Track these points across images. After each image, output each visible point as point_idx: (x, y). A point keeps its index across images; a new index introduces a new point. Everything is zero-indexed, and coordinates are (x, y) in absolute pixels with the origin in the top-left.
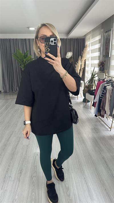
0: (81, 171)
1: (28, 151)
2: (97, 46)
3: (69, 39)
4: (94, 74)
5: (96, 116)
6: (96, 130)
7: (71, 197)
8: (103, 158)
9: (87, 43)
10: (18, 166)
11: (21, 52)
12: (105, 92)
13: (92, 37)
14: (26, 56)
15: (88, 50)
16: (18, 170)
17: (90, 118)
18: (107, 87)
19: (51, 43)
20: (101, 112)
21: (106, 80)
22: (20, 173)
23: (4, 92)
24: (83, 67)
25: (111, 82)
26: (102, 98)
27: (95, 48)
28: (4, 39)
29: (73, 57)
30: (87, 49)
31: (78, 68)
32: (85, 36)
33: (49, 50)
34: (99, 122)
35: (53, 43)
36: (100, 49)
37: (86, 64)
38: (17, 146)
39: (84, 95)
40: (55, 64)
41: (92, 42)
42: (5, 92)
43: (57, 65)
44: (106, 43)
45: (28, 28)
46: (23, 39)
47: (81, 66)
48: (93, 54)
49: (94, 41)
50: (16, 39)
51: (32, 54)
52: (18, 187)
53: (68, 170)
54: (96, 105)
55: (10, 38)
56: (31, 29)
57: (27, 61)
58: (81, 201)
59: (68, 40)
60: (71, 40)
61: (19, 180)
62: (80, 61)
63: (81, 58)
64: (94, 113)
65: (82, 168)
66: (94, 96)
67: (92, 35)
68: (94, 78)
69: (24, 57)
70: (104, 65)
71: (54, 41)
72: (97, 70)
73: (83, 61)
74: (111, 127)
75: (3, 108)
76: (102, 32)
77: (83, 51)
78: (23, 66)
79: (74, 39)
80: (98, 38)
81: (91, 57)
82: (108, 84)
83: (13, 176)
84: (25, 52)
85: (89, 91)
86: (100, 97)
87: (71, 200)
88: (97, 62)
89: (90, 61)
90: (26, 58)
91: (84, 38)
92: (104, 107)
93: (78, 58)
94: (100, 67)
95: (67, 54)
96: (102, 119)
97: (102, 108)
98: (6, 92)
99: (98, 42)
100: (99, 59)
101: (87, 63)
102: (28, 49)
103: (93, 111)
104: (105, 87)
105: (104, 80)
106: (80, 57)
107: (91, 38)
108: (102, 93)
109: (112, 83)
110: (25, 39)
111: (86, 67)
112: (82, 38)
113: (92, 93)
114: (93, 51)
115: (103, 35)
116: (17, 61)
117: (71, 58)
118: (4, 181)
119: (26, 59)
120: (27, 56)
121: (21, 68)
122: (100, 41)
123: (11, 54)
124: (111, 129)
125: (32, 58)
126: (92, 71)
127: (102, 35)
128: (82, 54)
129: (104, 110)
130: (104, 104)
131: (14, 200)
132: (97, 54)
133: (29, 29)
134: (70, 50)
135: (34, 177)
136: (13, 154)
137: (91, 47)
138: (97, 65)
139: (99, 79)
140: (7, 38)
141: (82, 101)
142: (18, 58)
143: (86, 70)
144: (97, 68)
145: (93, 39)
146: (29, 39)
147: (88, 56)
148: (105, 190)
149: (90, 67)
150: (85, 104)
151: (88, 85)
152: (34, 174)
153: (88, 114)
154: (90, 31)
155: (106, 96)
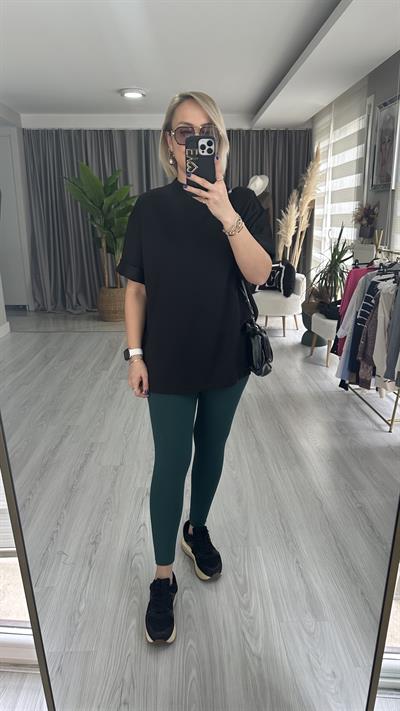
0: (287, 543)
1: (118, 483)
2: (353, 154)
3: (257, 131)
4: (340, 250)
5: (343, 385)
6: (341, 429)
7: (252, 610)
8: (362, 508)
9: (321, 145)
11: (95, 173)
12: (373, 301)
13: (335, 123)
14: (110, 189)
15: (321, 168)
16: (86, 536)
17: (325, 393)
18: (379, 287)
19: (200, 151)
20: (361, 371)
21: (376, 263)
22: (95, 543)
23: (36, 311)
24: (304, 226)
25: (394, 268)
26: (363, 322)
27: (347, 160)
28: (37, 131)
29: (270, 191)
30: (319, 165)
31: (287, 231)
32: (313, 120)
33: (196, 167)
34: (355, 403)
35: (205, 151)
36: (361, 162)
37: (315, 218)
38: (82, 468)
39: (307, 321)
41: (337, 140)
42: (41, 310)
43: (216, 203)
44: (382, 142)
45: (121, 92)
46: (101, 131)
47: (297, 224)
48: (339, 180)
50: (79, 131)
51: (130, 183)
52: (87, 581)
53: (246, 539)
54: (345, 348)
55: (57, 126)
56: (129, 95)
57: (113, 206)
58: (285, 620)
59: (253, 137)
60: (264, 134)
61: (90, 563)
62: (294, 206)
63: (299, 197)
64: (337, 376)
65: (291, 536)
66: (335, 322)
67: (335, 118)
68: (341, 265)
69: (105, 192)
70: (373, 219)
71: (208, 147)
72: (350, 234)
73: (305, 208)
74: (392, 420)
75: (38, 356)
76: (370, 106)
77: (305, 171)
78: (99, 221)
79: (275, 131)
80: (354, 126)
81: (333, 193)
82: (384, 277)
83: (71, 550)
84: (109, 174)
85: (322, 304)
86: (357, 320)
87: (251, 618)
88: (350, 207)
89: (329, 206)
90: (110, 194)
91: (308, 127)
92: (368, 353)
93: (289, 196)
94: (362, 225)
95: (251, 180)
96: (365, 393)
97: (364, 355)
98: (43, 310)
99: (355, 140)
100: (359, 197)
101: (317, 212)
102: (119, 165)
103: (333, 369)
104: (375, 284)
105: (372, 263)
106: (295, 193)
107: (330, 129)
108: (365, 307)
109: (396, 272)
110: (110, 132)
111: (315, 227)
112: (304, 128)
113: (333, 312)
114: (338, 173)
115: (371, 117)
116: (79, 204)
117: (265, 194)
119: (112, 196)
120: (114, 186)
121: (92, 227)
122: (362, 136)
123: (59, 179)
124: (390, 425)
125: (131, 195)
126: (335, 240)
127: (369, 116)
128: (300, 184)
129: (371, 363)
130: (370, 342)
131: (77, 616)
132: (352, 181)
133: (122, 95)
134: (262, 170)
135: (136, 554)
136: (71, 491)
137: (331, 158)
138: (351, 219)
139: (357, 262)
140: (49, 126)
141: (300, 340)
142: (85, 193)
143: (314, 238)
144: (350, 229)
145: (340, 133)
146: (123, 132)
147: (322, 189)
148: (362, 593)
149: (329, 227)
150: (309, 350)
151: (320, 286)
152: (138, 548)
153: (319, 382)
154: (331, 104)
155: (377, 314)
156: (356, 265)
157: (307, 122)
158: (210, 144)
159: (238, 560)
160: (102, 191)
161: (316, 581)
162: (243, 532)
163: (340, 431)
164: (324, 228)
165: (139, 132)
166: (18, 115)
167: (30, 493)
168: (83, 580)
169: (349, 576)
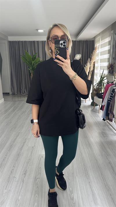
0: (86, 175)
1: (33, 153)
2: (107, 48)
3: (78, 41)
4: (103, 77)
5: (104, 119)
6: (103, 134)
7: (74, 200)
8: (110, 163)
9: (97, 45)
10: (23, 167)
11: (30, 54)
12: (113, 95)
13: (101, 38)
14: (34, 58)
15: (97, 52)
16: (22, 171)
17: (98, 122)
19: (61, 46)
20: (110, 116)
22: (25, 174)
23: (12, 94)
24: (92, 69)
26: (110, 101)
27: (105, 50)
28: (13, 41)
30: (96, 51)
31: (87, 71)
32: (95, 38)
33: (59, 52)
34: (108, 126)
35: (62, 45)
36: (109, 51)
37: (95, 67)
38: (22, 147)
39: (93, 98)
40: (64, 66)
41: (102, 43)
43: (66, 67)
45: (37, 30)
46: (31, 41)
47: (90, 69)
48: (103, 56)
49: (104, 43)
50: (25, 41)
51: (40, 57)
52: (22, 188)
53: (73, 173)
54: (104, 109)
55: (19, 40)
56: (39, 31)
57: (35, 64)
58: (85, 205)
60: (80, 42)
61: (23, 181)
62: (89, 63)
63: (90, 61)
64: (102, 117)
65: (87, 172)
66: (102, 99)
68: (103, 81)
70: (113, 68)
71: (63, 44)
72: (106, 72)
73: (92, 64)
75: (11, 109)
76: (112, 34)
77: (92, 53)
78: (31, 68)
79: (83, 41)
80: (107, 40)
81: (100, 59)
83: (17, 176)
84: (34, 54)
85: (97, 94)
86: (108, 100)
87: (74, 204)
88: (106, 64)
89: (99, 63)
90: (34, 60)
91: (93, 39)
92: (112, 110)
93: (87, 60)
94: (110, 70)
96: (111, 123)
97: (111, 111)
98: (14, 94)
99: (108, 44)
100: (109, 61)
101: (96, 65)
102: (37, 51)
103: (101, 114)
104: (114, 90)
105: (113, 82)
106: (89, 59)
107: (100, 40)
108: (111, 96)
110: (34, 42)
111: (95, 69)
112: (92, 40)
113: (101, 96)
114: (102, 53)
116: (25, 63)
118: (8, 181)
119: (34, 61)
120: (35, 58)
121: (29, 70)
122: (110, 43)
123: (19, 56)
125: (40, 60)
126: (101, 74)
127: (112, 37)
128: (91, 57)
129: (113, 114)
130: (112, 107)
131: (18, 201)
132: (107, 56)
133: (38, 31)
134: (79, 52)
135: (38, 178)
136: (18, 155)
137: (100, 49)
138: (106, 68)
139: (108, 81)
141: (91, 104)
142: (26, 60)
143: (95, 73)
144: (106, 71)
145: (103, 41)
146: (38, 42)
147: (97, 58)
148: (111, 195)
149: (99, 70)
150: (93, 107)
151: (97, 88)
152: (38, 176)
153: (96, 118)
154: (100, 33)
155: (115, 99)
156: (108, 83)
157: (93, 38)
158: (64, 43)
159: (70, 181)
160: (32, 59)
161: (95, 190)
162: (72, 171)
163: (103, 135)
164: (98, 70)
165: (43, 41)
166: (8, 37)
167: (6, 155)
168: (20, 188)
169: (106, 188)
